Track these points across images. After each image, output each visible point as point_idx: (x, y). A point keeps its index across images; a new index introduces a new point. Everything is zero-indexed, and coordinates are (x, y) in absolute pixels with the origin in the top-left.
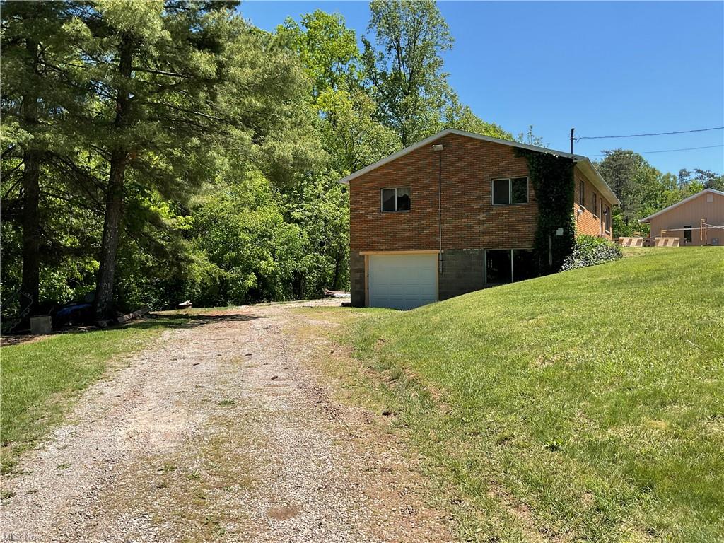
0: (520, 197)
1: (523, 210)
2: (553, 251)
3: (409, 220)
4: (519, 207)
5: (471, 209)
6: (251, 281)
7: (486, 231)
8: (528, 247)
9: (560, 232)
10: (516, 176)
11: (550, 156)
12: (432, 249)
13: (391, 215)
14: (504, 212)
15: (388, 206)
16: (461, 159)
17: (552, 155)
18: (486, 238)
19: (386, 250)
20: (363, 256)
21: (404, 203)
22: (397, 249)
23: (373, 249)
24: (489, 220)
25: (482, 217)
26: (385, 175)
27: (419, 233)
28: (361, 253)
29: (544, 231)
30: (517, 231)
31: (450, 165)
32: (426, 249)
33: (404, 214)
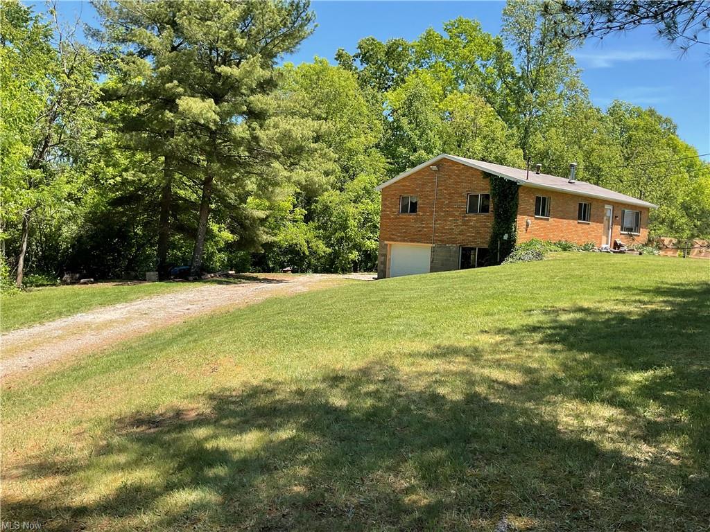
0: (485, 209)
1: (485, 219)
2: (500, 251)
3: (416, 221)
4: (483, 216)
5: (453, 215)
6: (354, 255)
7: (461, 233)
8: (486, 246)
9: (506, 237)
10: (483, 192)
11: (502, 178)
12: (428, 243)
13: (405, 216)
14: (473, 218)
15: (404, 210)
16: (450, 177)
17: (503, 178)
18: (460, 238)
19: (400, 241)
20: (387, 245)
21: (414, 208)
22: (406, 241)
23: (393, 240)
24: (464, 224)
25: (459, 222)
26: (403, 186)
27: (420, 231)
28: (386, 242)
29: (496, 236)
30: (480, 234)
31: (442, 181)
32: (424, 243)
33: (413, 216)
